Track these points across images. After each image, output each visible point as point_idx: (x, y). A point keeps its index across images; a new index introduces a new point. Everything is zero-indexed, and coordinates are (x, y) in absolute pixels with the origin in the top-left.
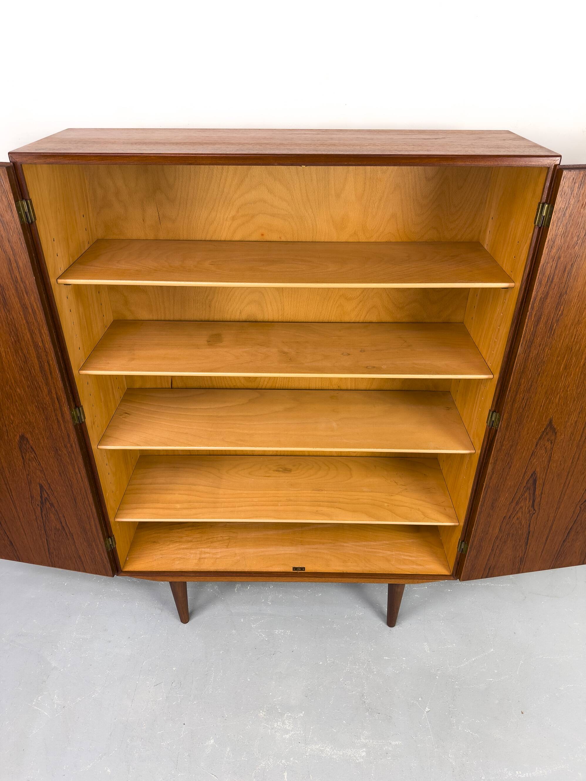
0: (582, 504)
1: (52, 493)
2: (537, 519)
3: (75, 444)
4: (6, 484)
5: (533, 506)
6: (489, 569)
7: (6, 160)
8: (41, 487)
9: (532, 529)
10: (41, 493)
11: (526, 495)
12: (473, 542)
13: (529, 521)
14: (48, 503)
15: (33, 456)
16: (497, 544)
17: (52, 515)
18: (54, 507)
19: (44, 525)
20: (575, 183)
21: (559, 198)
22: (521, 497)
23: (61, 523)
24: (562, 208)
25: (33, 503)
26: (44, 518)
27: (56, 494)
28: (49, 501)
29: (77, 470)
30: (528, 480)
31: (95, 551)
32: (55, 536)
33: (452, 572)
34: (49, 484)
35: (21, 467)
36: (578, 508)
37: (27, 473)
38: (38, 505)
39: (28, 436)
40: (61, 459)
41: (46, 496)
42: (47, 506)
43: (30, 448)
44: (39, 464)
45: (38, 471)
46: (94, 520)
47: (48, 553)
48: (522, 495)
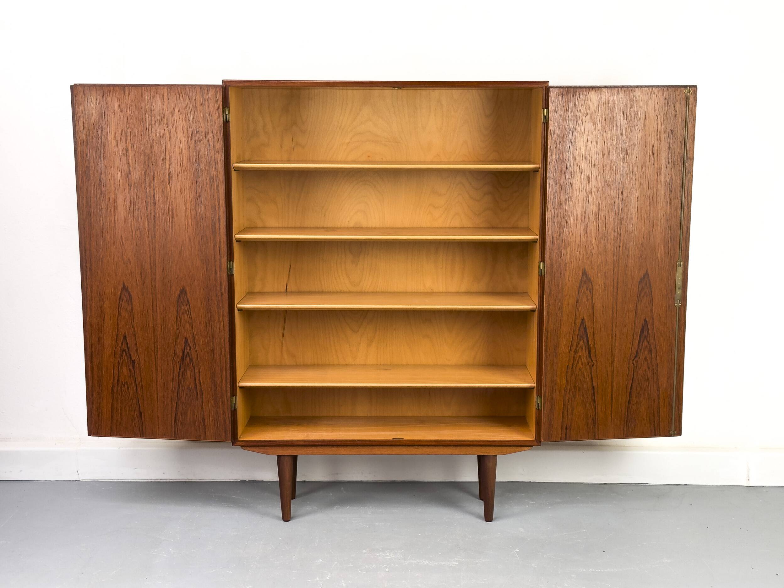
0: (633, 360)
1: (194, 346)
2: (597, 372)
3: (225, 293)
4: (155, 342)
5: (590, 357)
6: (566, 428)
7: (221, 84)
8: (186, 341)
9: (595, 384)
10: (184, 349)
11: (581, 344)
12: (545, 392)
13: (590, 373)
14: (188, 359)
15: (187, 309)
16: (567, 398)
17: (188, 372)
18: (193, 363)
19: (178, 384)
20: (558, 95)
21: (550, 104)
22: (577, 345)
23: (195, 380)
24: (554, 110)
25: (175, 360)
26: (180, 377)
27: (197, 347)
28: (189, 356)
29: (221, 319)
30: (580, 328)
31: (220, 409)
32: (185, 398)
33: (535, 438)
34: (194, 337)
35: (173, 322)
36: (631, 364)
37: (177, 328)
38: (178, 362)
39: (187, 289)
40: (210, 309)
41: (188, 350)
42: (186, 362)
43: (186, 301)
44: (191, 317)
45: (187, 324)
46: (226, 372)
47: (173, 421)
48: (578, 344)
